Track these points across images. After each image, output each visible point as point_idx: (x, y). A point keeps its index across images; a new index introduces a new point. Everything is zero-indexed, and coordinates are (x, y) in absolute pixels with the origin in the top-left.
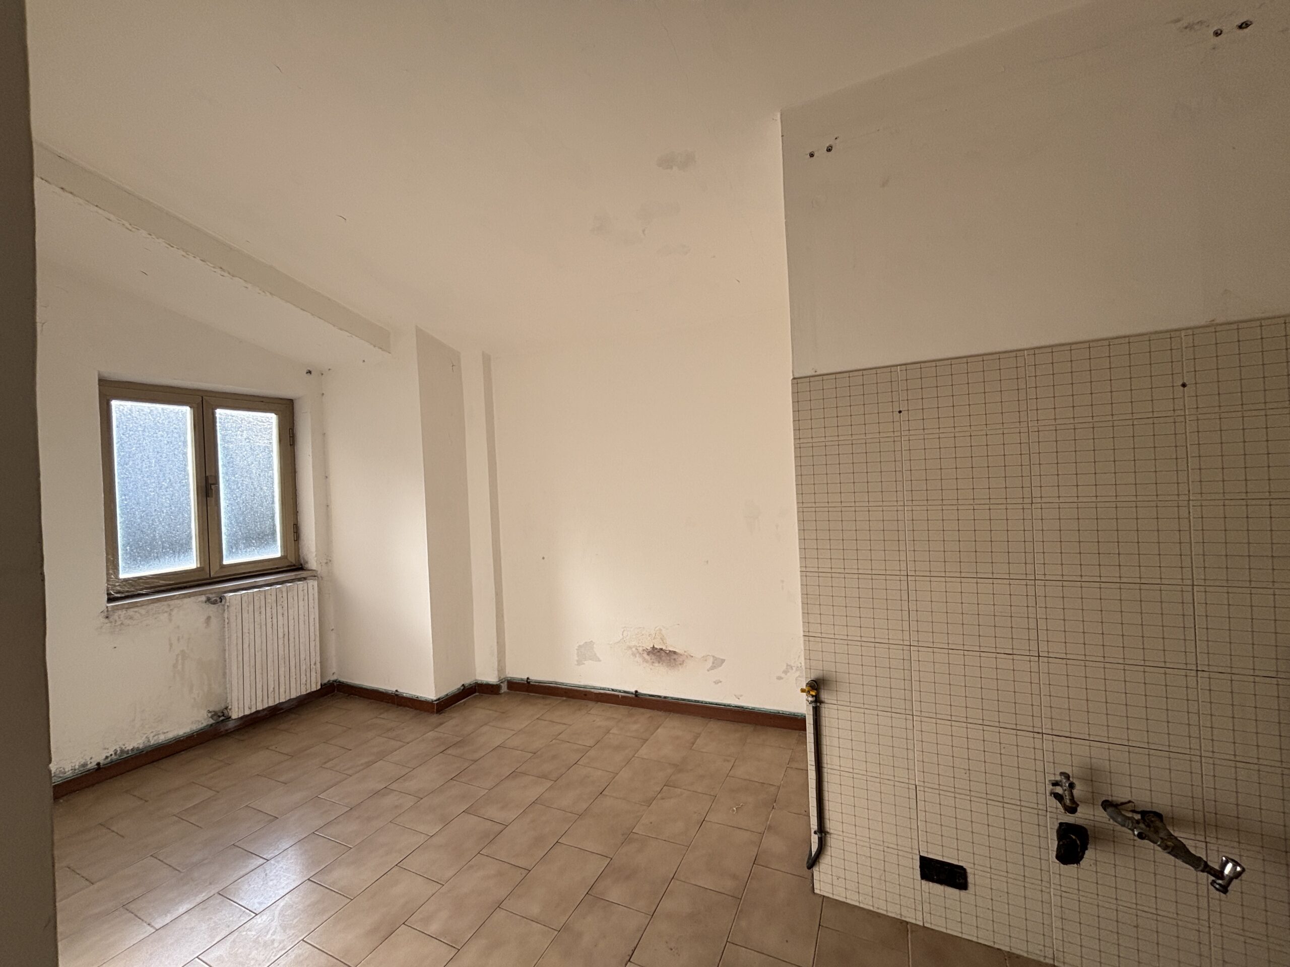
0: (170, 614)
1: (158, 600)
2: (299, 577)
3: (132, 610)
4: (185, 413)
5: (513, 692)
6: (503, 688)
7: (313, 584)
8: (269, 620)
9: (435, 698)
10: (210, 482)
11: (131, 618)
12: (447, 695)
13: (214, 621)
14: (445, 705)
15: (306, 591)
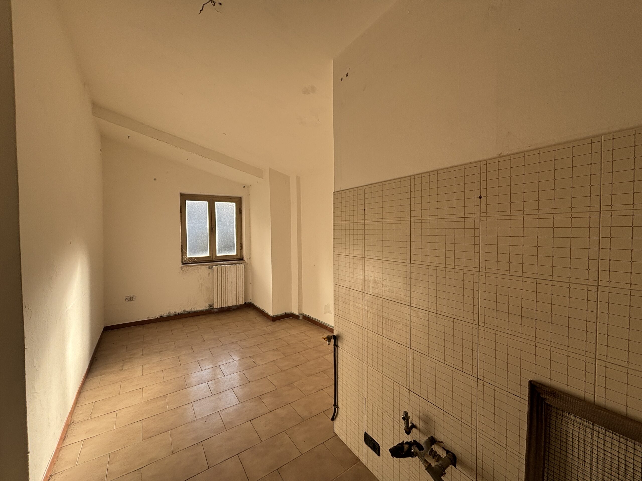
0: (198, 270)
1: (195, 265)
2: (239, 262)
3: (188, 268)
4: (206, 204)
5: (304, 320)
6: (301, 317)
7: (242, 266)
8: (226, 277)
9: (272, 315)
10: (213, 227)
11: (188, 270)
12: (277, 315)
13: (211, 274)
14: (276, 319)
15: (240, 268)
